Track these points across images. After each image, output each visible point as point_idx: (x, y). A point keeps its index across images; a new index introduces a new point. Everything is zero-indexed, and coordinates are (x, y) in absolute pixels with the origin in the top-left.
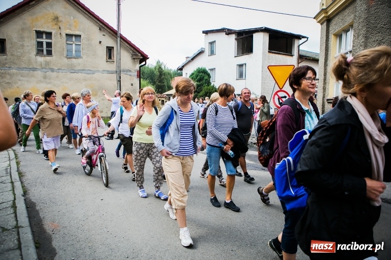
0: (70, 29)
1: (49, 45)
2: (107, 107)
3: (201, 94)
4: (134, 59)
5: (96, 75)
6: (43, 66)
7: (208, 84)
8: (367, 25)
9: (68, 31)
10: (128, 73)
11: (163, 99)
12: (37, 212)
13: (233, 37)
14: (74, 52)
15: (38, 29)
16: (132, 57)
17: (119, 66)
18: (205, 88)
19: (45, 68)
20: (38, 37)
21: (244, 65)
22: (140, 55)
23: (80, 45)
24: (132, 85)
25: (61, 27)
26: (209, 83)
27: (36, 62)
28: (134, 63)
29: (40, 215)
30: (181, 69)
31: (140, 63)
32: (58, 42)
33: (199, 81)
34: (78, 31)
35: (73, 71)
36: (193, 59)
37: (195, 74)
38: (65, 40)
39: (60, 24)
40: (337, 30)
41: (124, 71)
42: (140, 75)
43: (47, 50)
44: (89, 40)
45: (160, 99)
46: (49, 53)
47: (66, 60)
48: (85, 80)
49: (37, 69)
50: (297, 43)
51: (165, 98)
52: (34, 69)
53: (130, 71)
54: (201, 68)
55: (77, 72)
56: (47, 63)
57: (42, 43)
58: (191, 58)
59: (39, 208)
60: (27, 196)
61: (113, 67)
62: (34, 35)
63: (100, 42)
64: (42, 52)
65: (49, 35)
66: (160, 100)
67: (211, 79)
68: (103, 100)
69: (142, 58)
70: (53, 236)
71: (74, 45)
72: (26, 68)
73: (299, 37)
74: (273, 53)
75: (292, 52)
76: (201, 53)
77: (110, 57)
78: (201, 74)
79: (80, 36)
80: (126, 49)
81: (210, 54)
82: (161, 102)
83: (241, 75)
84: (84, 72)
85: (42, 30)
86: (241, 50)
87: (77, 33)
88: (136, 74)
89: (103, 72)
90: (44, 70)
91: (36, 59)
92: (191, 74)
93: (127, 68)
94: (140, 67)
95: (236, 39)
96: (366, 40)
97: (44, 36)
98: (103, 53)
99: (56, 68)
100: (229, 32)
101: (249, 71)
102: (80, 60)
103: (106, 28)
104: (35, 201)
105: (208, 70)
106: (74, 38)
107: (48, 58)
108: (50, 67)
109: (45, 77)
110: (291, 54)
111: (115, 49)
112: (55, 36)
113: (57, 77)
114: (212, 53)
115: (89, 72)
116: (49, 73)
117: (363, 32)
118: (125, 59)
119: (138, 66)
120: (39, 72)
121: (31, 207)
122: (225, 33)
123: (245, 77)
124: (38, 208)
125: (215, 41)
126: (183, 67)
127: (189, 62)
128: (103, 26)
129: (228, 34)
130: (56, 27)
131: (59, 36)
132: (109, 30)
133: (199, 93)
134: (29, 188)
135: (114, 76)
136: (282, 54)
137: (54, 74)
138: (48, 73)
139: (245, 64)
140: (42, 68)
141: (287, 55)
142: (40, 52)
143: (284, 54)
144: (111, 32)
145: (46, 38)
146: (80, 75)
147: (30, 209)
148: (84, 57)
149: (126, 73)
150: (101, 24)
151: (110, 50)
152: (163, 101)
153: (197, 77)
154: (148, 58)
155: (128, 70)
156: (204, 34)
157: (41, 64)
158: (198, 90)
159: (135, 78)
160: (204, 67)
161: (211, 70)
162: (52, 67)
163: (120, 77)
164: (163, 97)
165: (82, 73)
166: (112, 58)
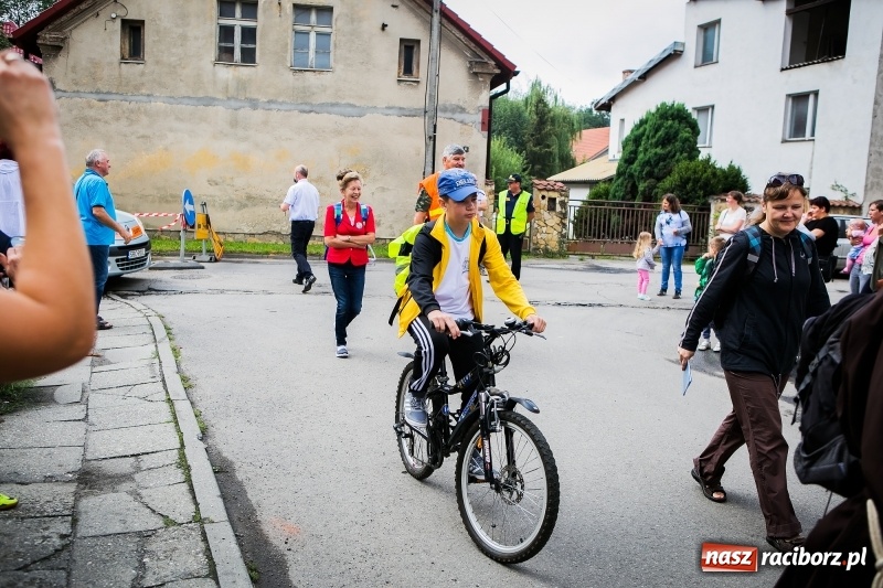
1: (249, 35)
2: (393, 212)
3: (667, 182)
4: (476, 74)
5: (369, 120)
6: (232, 92)
7: (690, 153)
10: (458, 116)
11: (553, 195)
12: (240, 484)
13: (781, 8)
14: (312, 54)
16: (470, 68)
17: (433, 96)
18: (681, 167)
19: (236, 99)
20: (222, 14)
21: (811, 98)
22: (493, 63)
23: (329, 34)
26: (693, 151)
27: (215, 82)
28: (476, 86)
29: (249, 496)
30: (607, 107)
31: (492, 87)
32: (272, 27)
33: (665, 142)
35: (307, 108)
36: (644, 77)
37: (650, 123)
38: (291, 21)
41: (445, 110)
42: (490, 121)
43: (243, 50)
44: (353, 22)
45: (545, 193)
46: (249, 57)
47: (290, 76)
48: (338, 133)
49: (214, 99)
51: (560, 191)
52: (209, 101)
53: (463, 110)
54: (669, 103)
55: (318, 109)
56: (242, 85)
57: (231, 30)
58: (639, 74)
59: (244, 477)
60: (210, 441)
61: (415, 97)
62: (214, 7)
63: (384, 26)
64: (224, 56)
65: (250, 7)
66: (543, 197)
67: (700, 138)
68: (383, 189)
69: (497, 71)
70: (290, 556)
71: (313, 35)
72: (189, 98)
76: (673, 56)
77: (408, 70)
78: (670, 122)
79: (330, 9)
80: (454, 47)
81: (700, 62)
82: (545, 202)
83: (798, 128)
84: (336, 109)
86: (804, 49)
87: (323, 1)
88: (479, 118)
89: (388, 112)
90: (233, 103)
91: (214, 74)
92: (637, 122)
93: (454, 101)
94: (493, 98)
95: (788, 14)
97: (238, 11)
98: (390, 56)
99: (263, 99)
101: (826, 115)
102: (326, 78)
104: (230, 457)
105: (690, 111)
106: (314, 16)
107: (245, 72)
108: (248, 95)
109: (234, 123)
111: (424, 46)
112: (264, 11)
113: (265, 123)
114: (707, 58)
115: (349, 109)
116: (246, 112)
118: (452, 74)
119: (483, 99)
120: (221, 108)
121: (222, 470)
123: (813, 135)
124: (240, 476)
125: (719, 21)
126: (613, 99)
127: (634, 85)
131: (276, 10)
133: (659, 179)
134: (213, 422)
135: (419, 125)
137: (259, 115)
138: (241, 112)
139: (816, 93)
140: (229, 99)
142: (225, 53)
145: (244, 16)
146: (324, 120)
147: (221, 476)
148: (339, 68)
149: (449, 115)
151: (409, 48)
152: (552, 200)
153: (657, 131)
154: (518, 73)
155: (458, 106)
157: (227, 88)
158: (656, 170)
159: (475, 131)
160: (681, 102)
161: (702, 110)
162: (255, 96)
163: (435, 126)
164: (554, 190)
165: (330, 113)
166: (414, 72)
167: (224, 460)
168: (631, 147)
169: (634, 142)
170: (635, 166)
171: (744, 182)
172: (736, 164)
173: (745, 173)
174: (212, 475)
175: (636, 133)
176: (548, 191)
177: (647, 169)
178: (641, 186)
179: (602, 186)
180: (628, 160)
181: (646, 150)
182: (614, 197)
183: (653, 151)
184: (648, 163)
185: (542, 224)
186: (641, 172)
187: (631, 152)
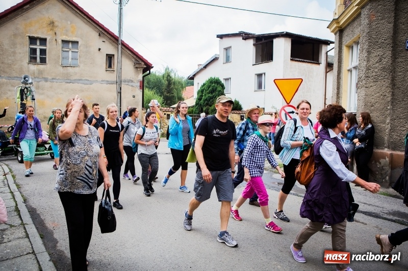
0: (66, 35)
1: (43, 52)
4: (137, 67)
5: (94, 86)
6: (36, 75)
8: (369, 39)
9: (64, 36)
10: (131, 84)
11: (169, 113)
13: (251, 42)
14: (70, 60)
15: (31, 35)
16: (135, 65)
17: (119, 76)
19: (38, 78)
20: (31, 43)
21: (263, 75)
22: (143, 63)
23: (77, 52)
24: (134, 97)
25: (57, 33)
27: (29, 71)
28: (137, 72)
29: (41, 217)
30: (192, 78)
31: (144, 72)
32: (53, 49)
33: (213, 91)
34: (76, 37)
35: (69, 81)
36: (205, 67)
37: (207, 85)
38: (61, 47)
39: (56, 30)
40: (348, 42)
41: (125, 81)
42: (143, 86)
43: (40, 58)
44: (87, 47)
45: (165, 112)
46: (43, 61)
47: (61, 69)
48: (82, 91)
50: (325, 49)
53: (132, 81)
54: (213, 77)
55: (73, 82)
56: (41, 72)
57: (35, 50)
58: (203, 66)
59: (40, 212)
60: (27, 203)
61: (112, 77)
62: (27, 41)
63: (99, 49)
64: (33, 60)
65: (43, 41)
66: (165, 114)
67: (225, 90)
69: (145, 66)
70: (54, 231)
71: (70, 52)
72: (17, 77)
73: (327, 43)
74: (296, 61)
75: (319, 60)
76: (215, 59)
77: (110, 66)
78: (214, 84)
79: (77, 42)
80: (128, 57)
81: (225, 62)
82: (166, 116)
83: (260, 86)
84: (81, 82)
85: (36, 35)
86: (261, 57)
87: (74, 39)
88: (139, 84)
89: (102, 82)
90: (37, 79)
91: (28, 68)
92: (203, 84)
93: (128, 78)
94: (143, 77)
95: (254, 45)
96: (369, 54)
97: (38, 42)
98: (103, 61)
99: (50, 78)
100: (246, 36)
101: (268, 82)
102: (76, 69)
103: (106, 33)
104: (35, 207)
105: (222, 80)
106: (70, 45)
107: (42, 67)
108: (43, 76)
109: (37, 88)
110: (318, 61)
111: (116, 57)
112: (49, 43)
113: (51, 87)
114: (228, 60)
115: (86, 82)
116: (43, 83)
117: (366, 47)
118: (127, 68)
119: (140, 76)
121: (33, 212)
122: (241, 38)
123: (264, 88)
125: (231, 47)
126: (194, 75)
127: (201, 70)
128: (103, 31)
129: (245, 39)
130: (51, 33)
131: (54, 42)
132: (109, 36)
133: (211, 106)
134: (29, 197)
135: (114, 87)
136: (306, 62)
137: (48, 84)
138: (41, 83)
139: (265, 74)
140: (35, 78)
141: (313, 63)
142: (33, 59)
143: (310, 62)
144: (112, 38)
145: (41, 44)
146: (76, 86)
147: (31, 213)
148: (82, 65)
149: (127, 83)
150: (101, 30)
151: (110, 58)
152: (169, 115)
153: (209, 88)
154: (152, 67)
155: (130, 80)
156: (219, 39)
157: (34, 73)
158: (209, 103)
159: (137, 89)
160: (218, 77)
161: (227, 80)
162: (46, 76)
163: (121, 88)
164: (169, 111)
165: (78, 83)
166: (112, 67)
167: (33, 208)
168: (200, 94)
169: (201, 92)
170: (202, 101)
171: (240, 106)
172: (237, 100)
173: (240, 103)
174: (28, 212)
175: (202, 88)
176: (167, 111)
177: (206, 102)
178: (204, 109)
179: (191, 109)
180: (199, 99)
181: (205, 95)
182: (195, 113)
183: (208, 95)
184: (206, 100)
185: (165, 124)
186: (204, 103)
187: (200, 96)
